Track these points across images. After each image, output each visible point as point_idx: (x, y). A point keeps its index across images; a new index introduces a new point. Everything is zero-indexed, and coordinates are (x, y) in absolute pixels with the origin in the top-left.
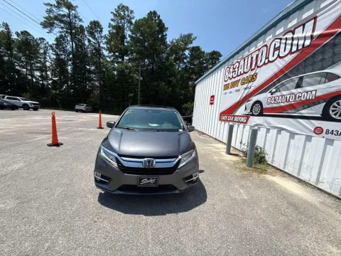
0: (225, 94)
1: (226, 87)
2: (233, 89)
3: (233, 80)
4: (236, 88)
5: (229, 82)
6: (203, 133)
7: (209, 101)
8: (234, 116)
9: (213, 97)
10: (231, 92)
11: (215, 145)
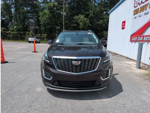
0: (135, 18)
1: (136, 12)
2: (142, 13)
3: (142, 5)
4: (145, 12)
5: (139, 7)
6: (116, 54)
7: (121, 26)
8: (143, 36)
9: (124, 22)
10: (140, 16)
11: (127, 62)
